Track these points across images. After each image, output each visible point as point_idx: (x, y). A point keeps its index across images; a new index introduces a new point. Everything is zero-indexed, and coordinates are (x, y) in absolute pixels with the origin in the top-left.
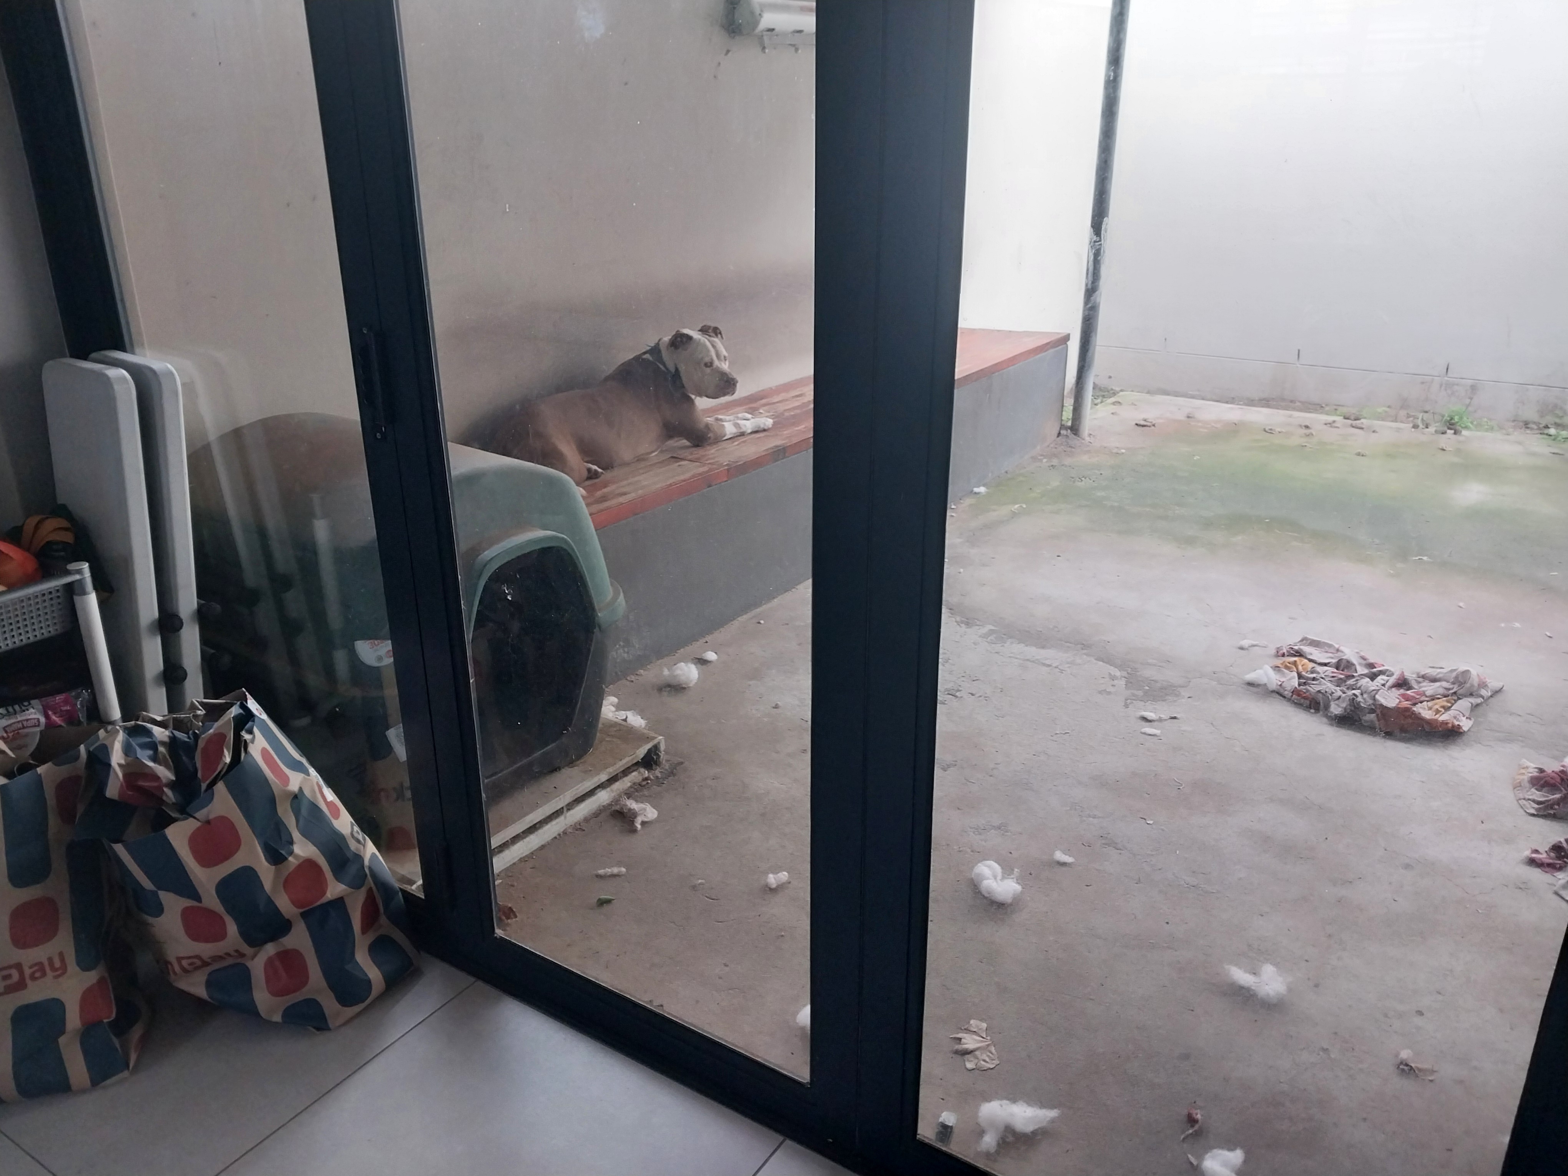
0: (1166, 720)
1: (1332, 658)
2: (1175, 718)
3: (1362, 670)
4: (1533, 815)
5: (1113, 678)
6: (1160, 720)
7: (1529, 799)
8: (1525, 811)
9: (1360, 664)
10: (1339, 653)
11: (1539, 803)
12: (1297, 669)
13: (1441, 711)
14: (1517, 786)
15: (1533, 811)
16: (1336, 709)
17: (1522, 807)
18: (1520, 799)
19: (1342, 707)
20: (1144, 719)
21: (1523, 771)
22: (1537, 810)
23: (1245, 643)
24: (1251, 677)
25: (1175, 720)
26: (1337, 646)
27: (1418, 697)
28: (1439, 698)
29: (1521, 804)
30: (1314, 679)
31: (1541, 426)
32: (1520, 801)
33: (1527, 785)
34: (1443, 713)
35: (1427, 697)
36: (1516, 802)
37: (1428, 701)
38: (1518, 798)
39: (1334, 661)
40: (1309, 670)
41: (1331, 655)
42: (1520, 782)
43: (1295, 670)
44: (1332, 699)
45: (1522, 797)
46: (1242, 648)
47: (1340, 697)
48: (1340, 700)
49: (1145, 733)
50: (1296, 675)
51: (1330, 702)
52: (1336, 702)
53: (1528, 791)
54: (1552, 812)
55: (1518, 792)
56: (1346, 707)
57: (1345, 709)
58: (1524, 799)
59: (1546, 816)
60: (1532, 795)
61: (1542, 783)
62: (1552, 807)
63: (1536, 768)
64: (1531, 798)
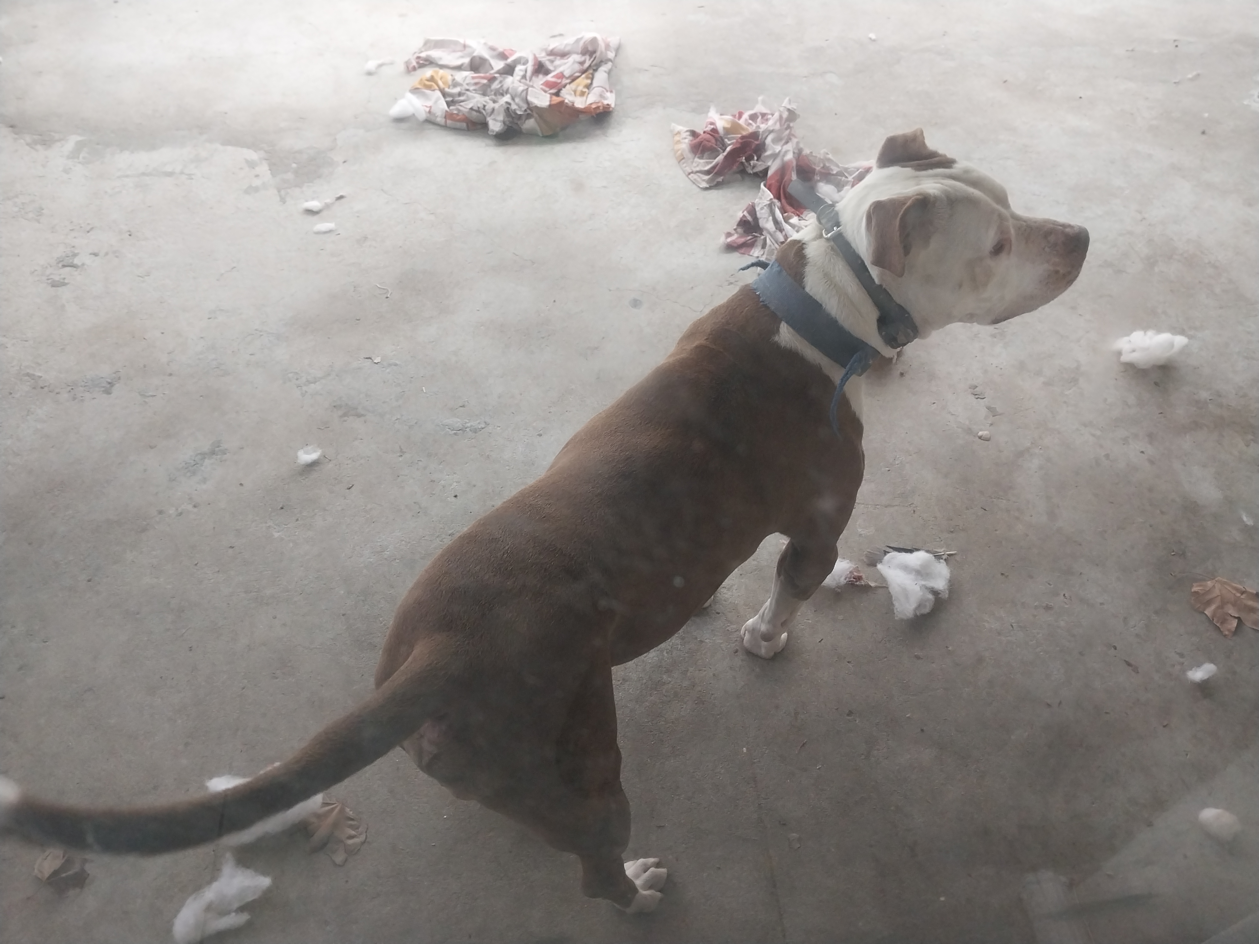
0: (333, 204)
1: (462, 57)
2: (341, 197)
3: (498, 65)
4: (706, 189)
5: (251, 164)
6: (327, 206)
7: (697, 172)
8: (699, 187)
9: (493, 57)
10: (467, 49)
11: (708, 172)
12: (438, 85)
13: (585, 92)
14: (681, 159)
15: (704, 185)
16: (495, 125)
17: (694, 183)
18: (689, 174)
19: (501, 122)
20: (310, 212)
21: (677, 138)
22: (708, 182)
23: (371, 65)
24: (396, 110)
25: (343, 200)
26: (462, 41)
27: (559, 81)
28: (578, 77)
29: (692, 179)
30: (460, 94)
32: (690, 176)
33: (689, 155)
34: (588, 94)
35: (567, 78)
36: (687, 179)
37: (570, 83)
38: (687, 174)
39: (466, 60)
40: (450, 83)
41: (460, 54)
42: (682, 155)
43: (436, 87)
44: (487, 114)
45: (690, 171)
46: (370, 74)
47: (493, 110)
48: (495, 112)
49: (318, 233)
50: (438, 94)
51: (485, 118)
52: (492, 117)
53: (692, 162)
54: (720, 179)
55: (684, 165)
56: (504, 119)
57: (504, 122)
58: (692, 172)
59: (715, 185)
60: (698, 165)
61: (701, 148)
62: (718, 174)
63: (687, 131)
64: (698, 169)
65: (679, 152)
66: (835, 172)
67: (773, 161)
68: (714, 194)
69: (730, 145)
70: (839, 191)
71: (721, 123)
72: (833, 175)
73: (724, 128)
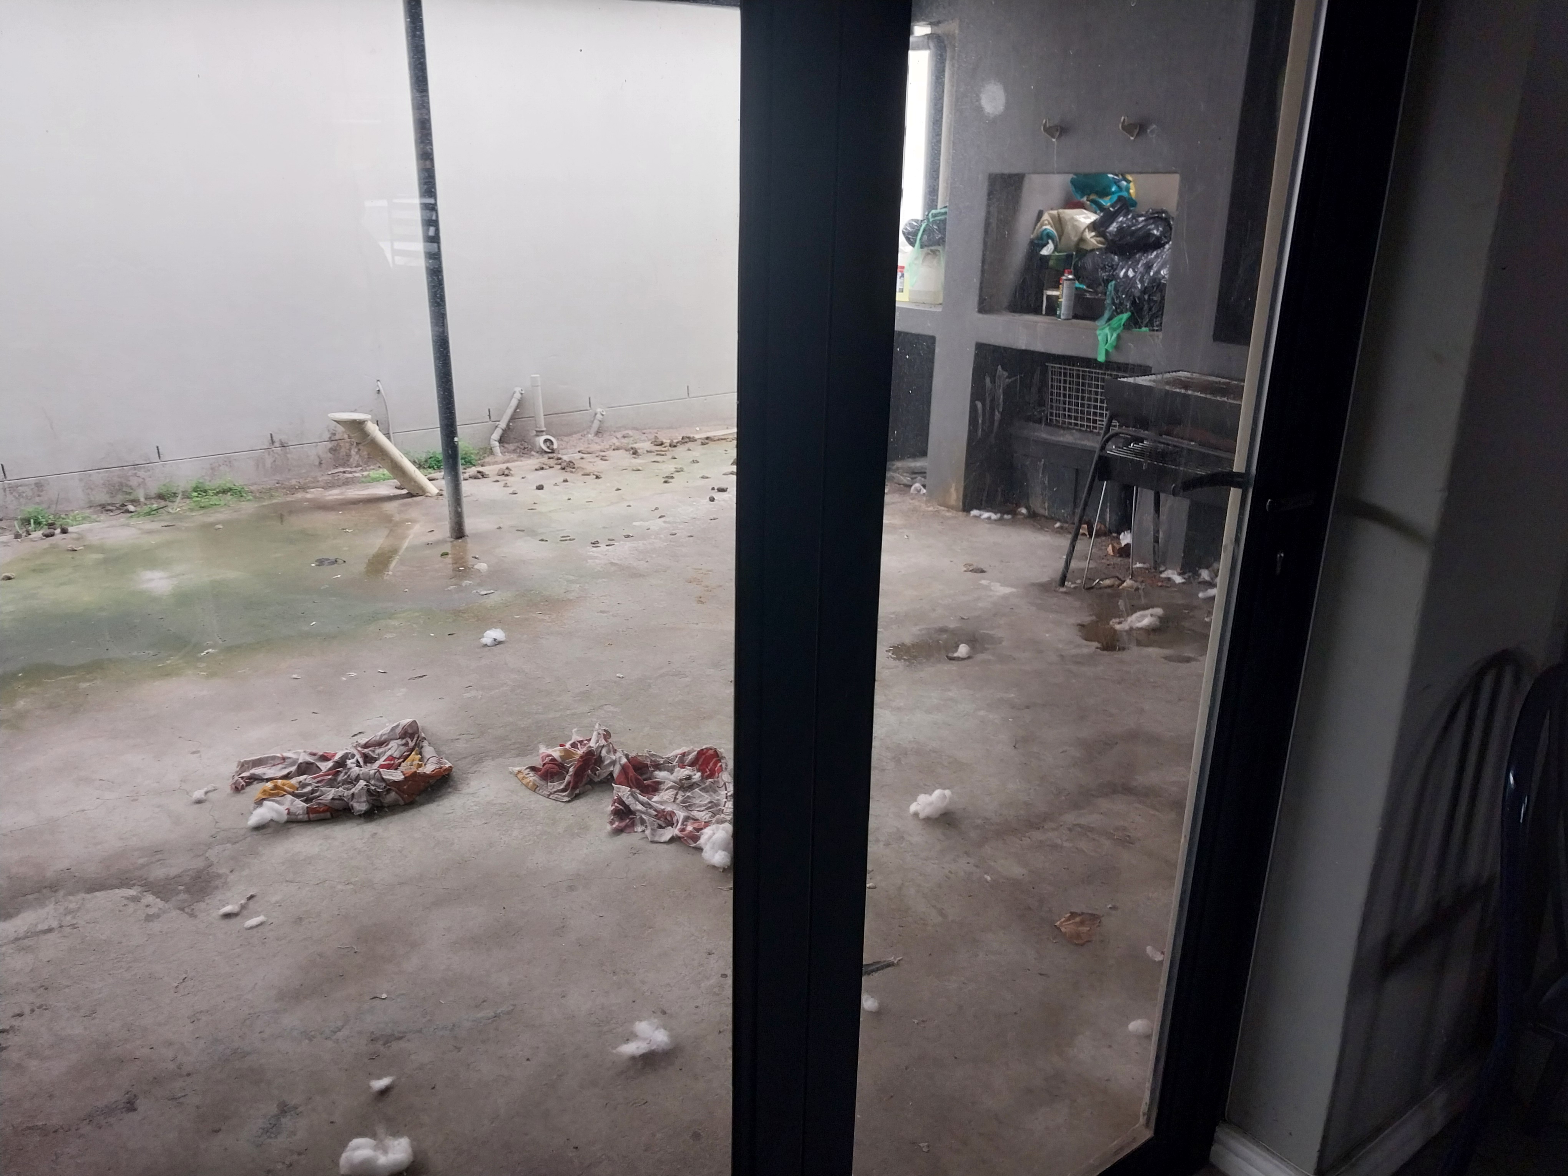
0: (246, 904)
1: (288, 767)
2: (252, 897)
3: (327, 764)
4: (569, 801)
5: (135, 899)
6: (243, 907)
7: (555, 792)
8: (563, 802)
9: (316, 760)
10: (289, 760)
11: (563, 790)
12: (285, 791)
13: (422, 763)
14: (535, 788)
15: (566, 799)
16: (360, 806)
17: (557, 800)
18: (549, 795)
19: (364, 802)
20: (228, 916)
21: (521, 776)
22: (568, 796)
23: (198, 794)
24: (251, 822)
25: (255, 899)
26: (279, 755)
27: (392, 762)
28: (409, 755)
29: (553, 798)
30: (313, 792)
31: (118, 505)
32: (550, 797)
33: (543, 783)
34: (426, 764)
35: (399, 759)
36: (548, 800)
37: (403, 762)
38: (546, 796)
39: (293, 768)
40: (293, 787)
41: (281, 766)
42: (534, 784)
43: (285, 793)
44: (349, 800)
45: (548, 793)
46: (199, 802)
47: (353, 795)
48: (356, 796)
49: (252, 928)
50: (289, 797)
51: (348, 803)
52: (354, 800)
53: (547, 787)
54: (577, 791)
55: (541, 791)
56: (367, 799)
57: (368, 801)
58: (551, 794)
59: (576, 797)
60: (553, 787)
61: (549, 775)
62: (574, 788)
63: (527, 769)
64: (555, 790)
65: (531, 783)
66: (662, 762)
67: (614, 767)
68: (577, 803)
69: (570, 767)
70: (672, 774)
71: (556, 753)
72: (661, 764)
73: (561, 757)
